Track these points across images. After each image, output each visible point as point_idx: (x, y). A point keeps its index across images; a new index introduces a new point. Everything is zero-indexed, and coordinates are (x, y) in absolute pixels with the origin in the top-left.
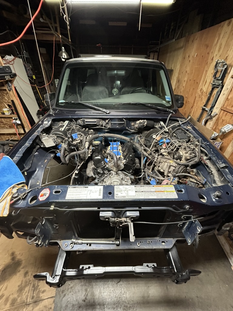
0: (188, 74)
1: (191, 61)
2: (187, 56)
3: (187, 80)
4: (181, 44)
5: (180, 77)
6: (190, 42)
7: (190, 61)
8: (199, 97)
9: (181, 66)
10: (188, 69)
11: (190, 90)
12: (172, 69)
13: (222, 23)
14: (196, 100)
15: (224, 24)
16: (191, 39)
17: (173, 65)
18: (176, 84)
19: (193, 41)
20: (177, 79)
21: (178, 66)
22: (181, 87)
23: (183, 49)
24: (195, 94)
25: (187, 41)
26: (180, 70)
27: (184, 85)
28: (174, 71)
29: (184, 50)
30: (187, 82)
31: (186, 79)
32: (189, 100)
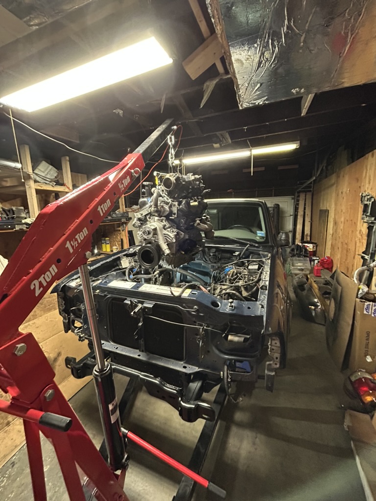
0: (344, 213)
1: (345, 198)
2: (340, 193)
3: (344, 220)
4: (333, 181)
5: (337, 218)
6: (341, 177)
7: (343, 198)
8: (360, 242)
9: (336, 204)
10: (344, 208)
11: (348, 234)
12: (328, 209)
13: (367, 155)
14: (357, 246)
15: (368, 156)
16: (342, 174)
17: (328, 205)
18: (333, 227)
19: (343, 176)
20: (334, 220)
21: (333, 206)
22: (339, 230)
23: (335, 185)
24: (355, 238)
25: (338, 177)
26: (335, 210)
27: (342, 228)
28: (330, 212)
29: (337, 186)
30: (344, 223)
31: (342, 219)
32: (350, 248)
